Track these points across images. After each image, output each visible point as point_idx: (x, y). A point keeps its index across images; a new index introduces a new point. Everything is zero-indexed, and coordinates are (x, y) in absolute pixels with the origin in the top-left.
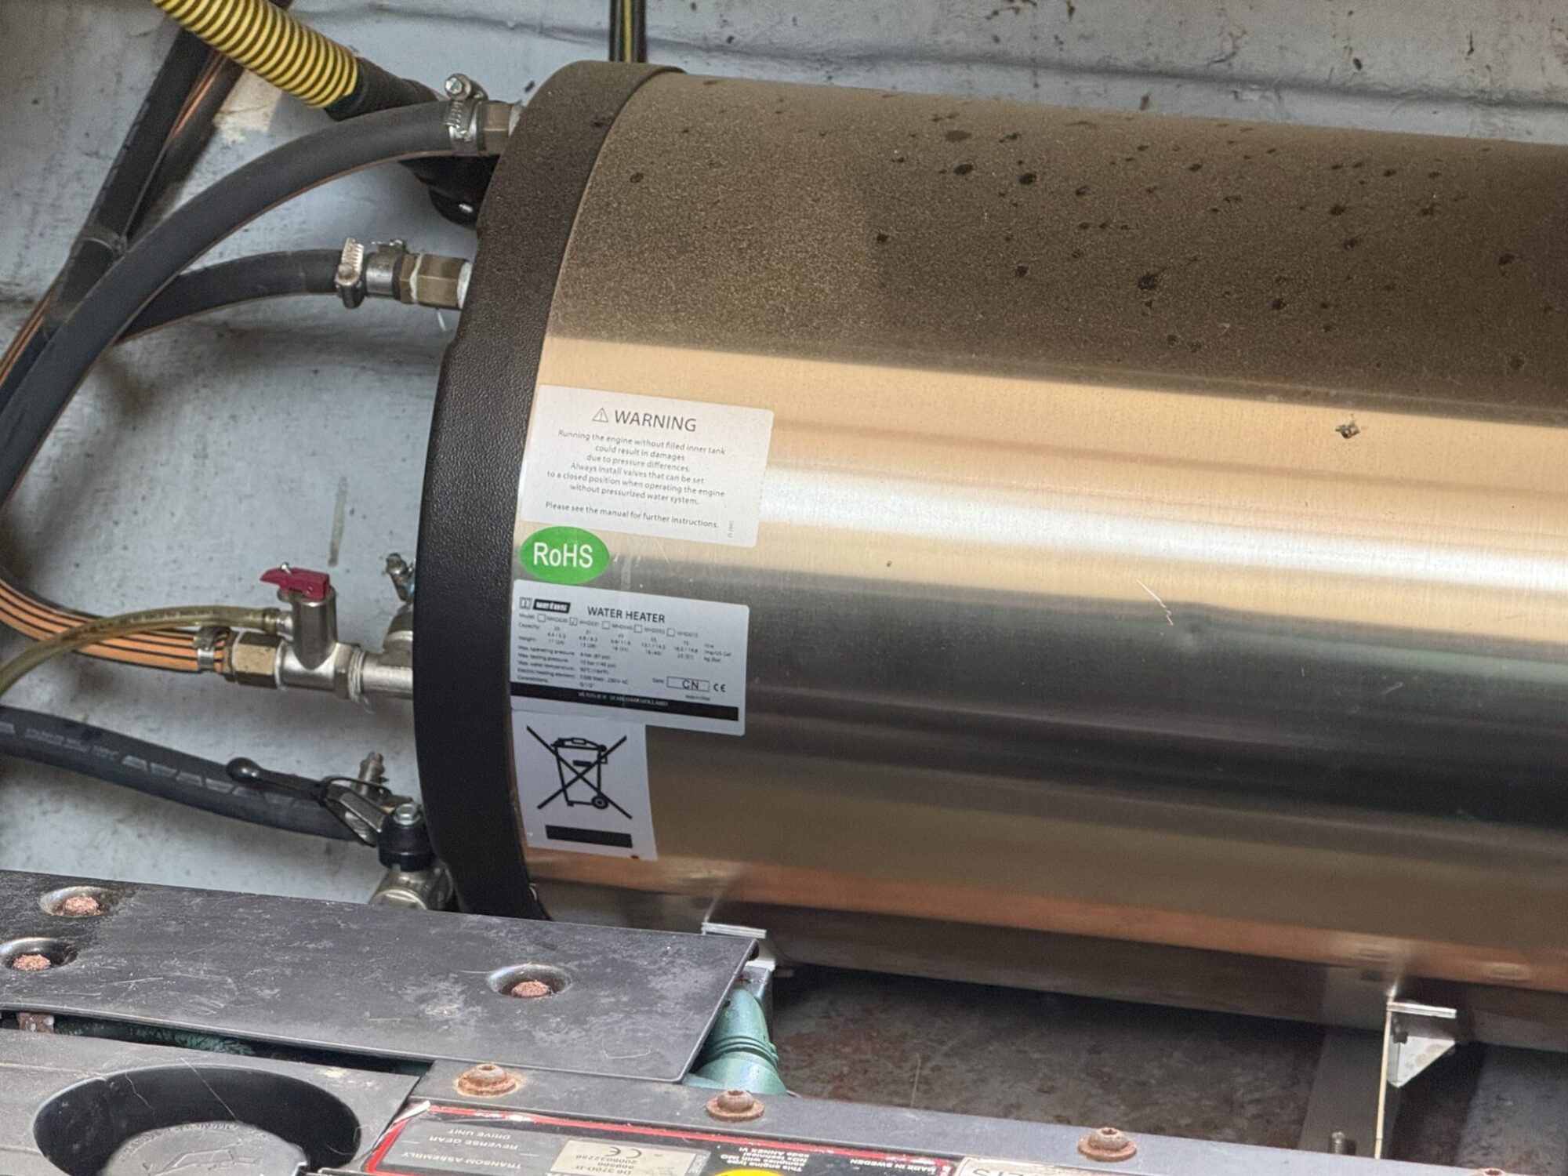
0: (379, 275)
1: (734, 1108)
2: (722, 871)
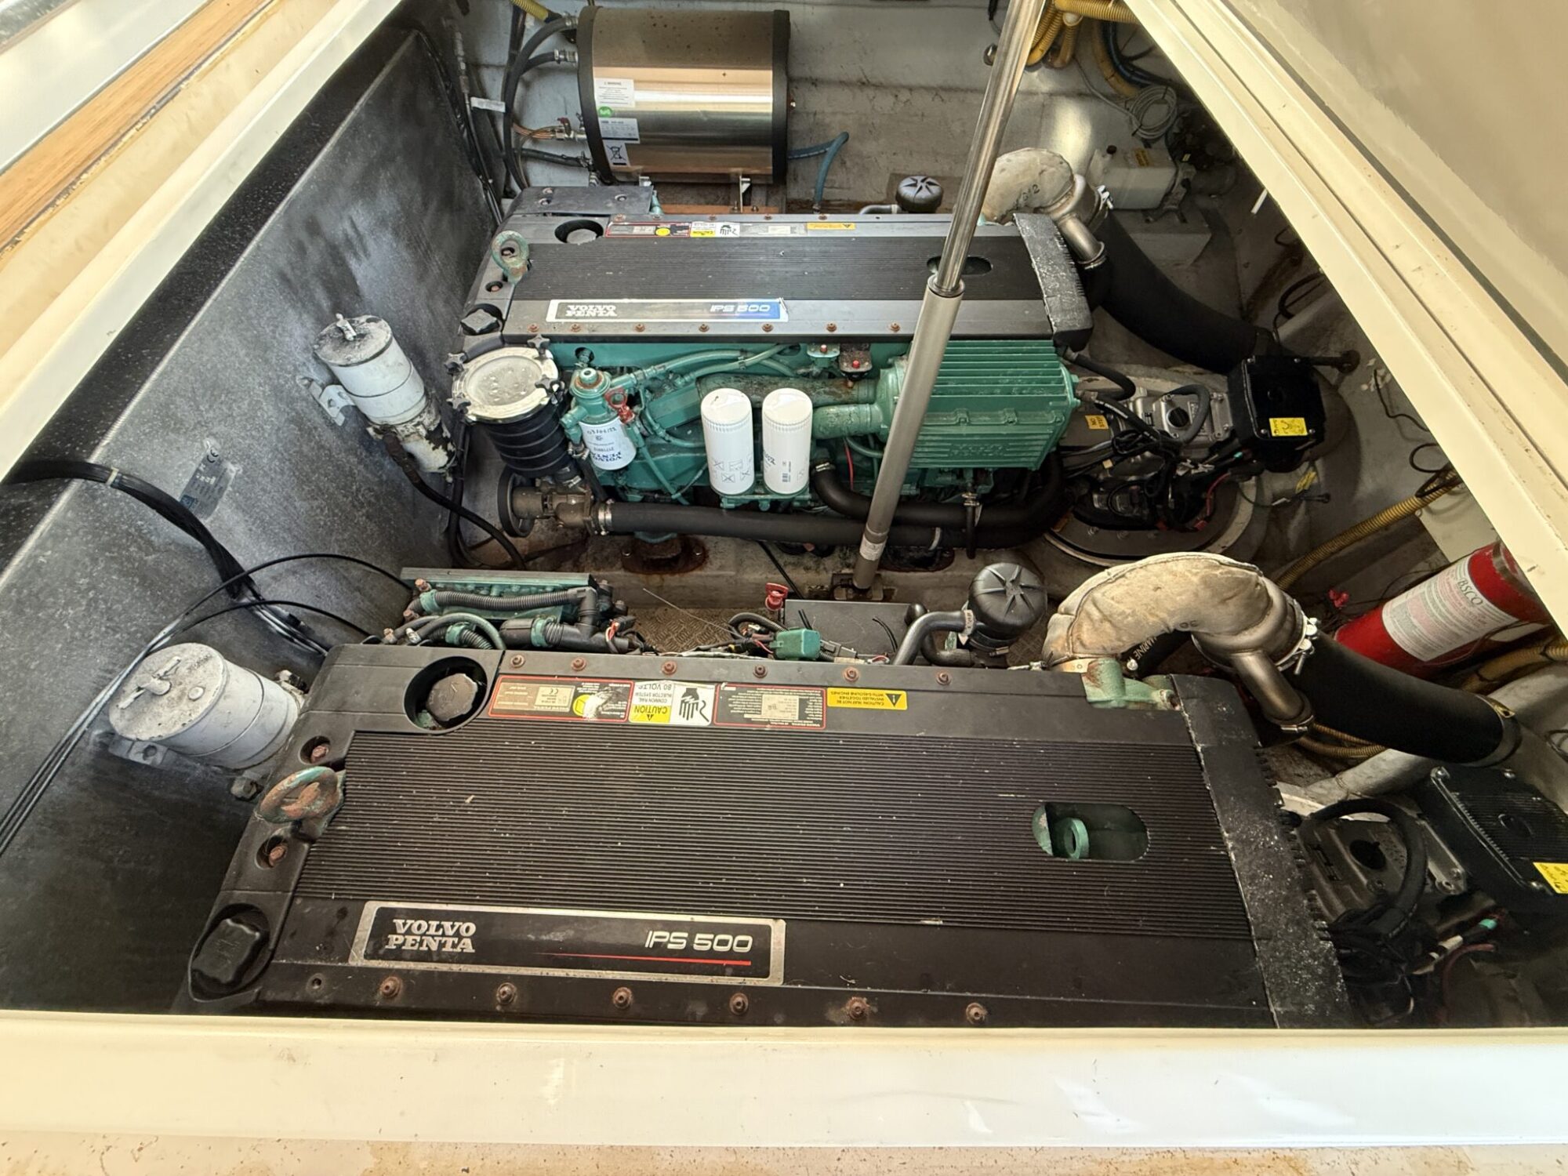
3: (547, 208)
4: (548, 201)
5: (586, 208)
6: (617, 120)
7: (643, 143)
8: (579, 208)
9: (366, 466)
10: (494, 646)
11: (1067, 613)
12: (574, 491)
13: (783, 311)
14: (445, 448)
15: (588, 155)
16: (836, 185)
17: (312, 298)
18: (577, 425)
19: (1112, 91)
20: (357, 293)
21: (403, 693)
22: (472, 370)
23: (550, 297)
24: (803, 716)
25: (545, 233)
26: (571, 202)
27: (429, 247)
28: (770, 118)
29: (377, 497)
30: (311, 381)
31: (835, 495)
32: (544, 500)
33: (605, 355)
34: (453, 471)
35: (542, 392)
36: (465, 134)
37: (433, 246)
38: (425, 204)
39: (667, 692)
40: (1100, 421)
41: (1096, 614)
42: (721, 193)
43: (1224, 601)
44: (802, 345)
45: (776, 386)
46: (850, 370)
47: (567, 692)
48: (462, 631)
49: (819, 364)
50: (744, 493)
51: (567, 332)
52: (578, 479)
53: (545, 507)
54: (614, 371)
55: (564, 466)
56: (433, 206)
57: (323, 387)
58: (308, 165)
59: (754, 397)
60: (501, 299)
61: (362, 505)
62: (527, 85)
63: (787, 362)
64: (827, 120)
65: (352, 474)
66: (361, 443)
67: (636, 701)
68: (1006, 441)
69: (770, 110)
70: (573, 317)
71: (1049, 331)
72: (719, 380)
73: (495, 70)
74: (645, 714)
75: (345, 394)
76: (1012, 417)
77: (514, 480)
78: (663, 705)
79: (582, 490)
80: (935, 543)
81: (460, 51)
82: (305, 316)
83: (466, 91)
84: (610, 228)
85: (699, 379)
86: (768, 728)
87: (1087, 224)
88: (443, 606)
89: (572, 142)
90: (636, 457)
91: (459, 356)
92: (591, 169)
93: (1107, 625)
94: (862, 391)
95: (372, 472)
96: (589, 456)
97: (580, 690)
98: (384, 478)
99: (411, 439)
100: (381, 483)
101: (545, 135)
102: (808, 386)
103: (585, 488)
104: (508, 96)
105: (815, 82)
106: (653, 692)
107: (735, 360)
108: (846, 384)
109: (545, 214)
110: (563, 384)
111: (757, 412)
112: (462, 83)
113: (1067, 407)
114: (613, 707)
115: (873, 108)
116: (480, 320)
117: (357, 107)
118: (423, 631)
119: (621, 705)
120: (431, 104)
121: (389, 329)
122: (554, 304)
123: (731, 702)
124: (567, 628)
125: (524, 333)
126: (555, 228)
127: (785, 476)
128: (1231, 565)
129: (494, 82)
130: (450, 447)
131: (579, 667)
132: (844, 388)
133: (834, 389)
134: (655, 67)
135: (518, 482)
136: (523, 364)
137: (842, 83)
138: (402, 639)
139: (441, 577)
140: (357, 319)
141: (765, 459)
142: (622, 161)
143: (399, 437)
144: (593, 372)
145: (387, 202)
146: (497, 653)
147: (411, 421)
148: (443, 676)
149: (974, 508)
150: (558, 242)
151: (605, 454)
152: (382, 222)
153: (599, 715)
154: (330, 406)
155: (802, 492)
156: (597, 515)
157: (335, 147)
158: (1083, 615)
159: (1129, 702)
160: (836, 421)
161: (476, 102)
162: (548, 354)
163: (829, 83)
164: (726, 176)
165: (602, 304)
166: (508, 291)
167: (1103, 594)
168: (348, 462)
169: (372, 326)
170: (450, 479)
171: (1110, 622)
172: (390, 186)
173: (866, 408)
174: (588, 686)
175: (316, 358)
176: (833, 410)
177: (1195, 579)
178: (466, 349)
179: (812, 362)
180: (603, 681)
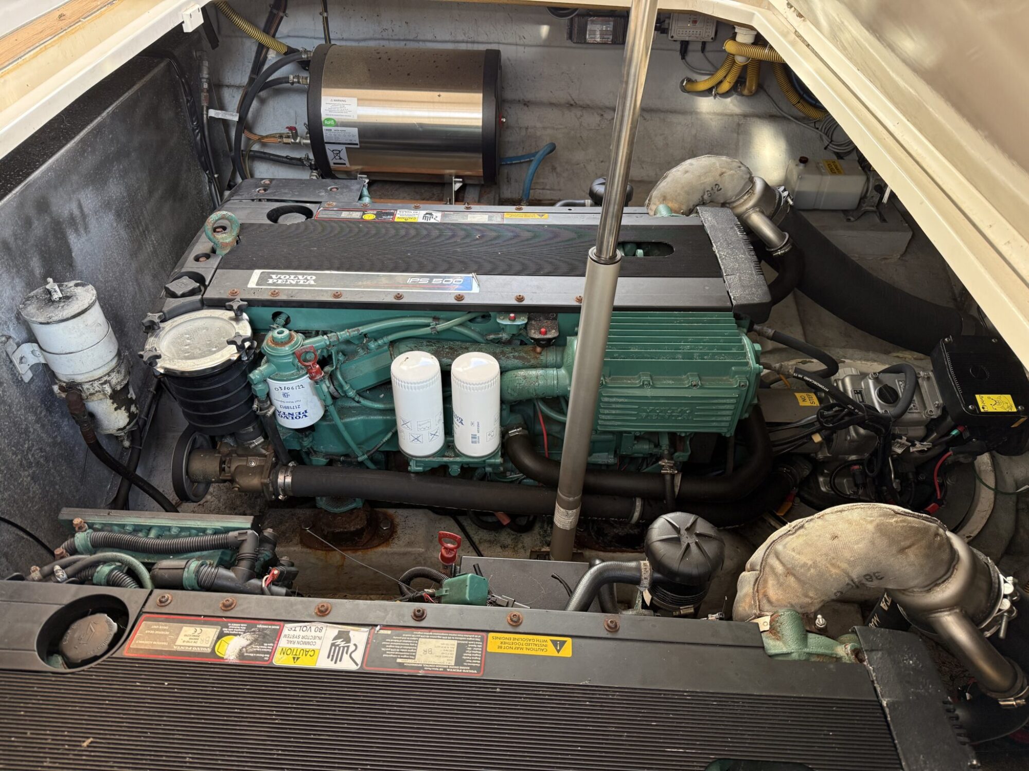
0: (295, 80)
1: (365, 205)
2: (359, 167)
3: (263, 195)
4: (265, 190)
5: (300, 195)
6: (340, 128)
7: (361, 148)
8: (293, 195)
9: (43, 426)
10: (141, 585)
11: (752, 569)
12: (255, 453)
13: (475, 284)
14: (128, 410)
15: (311, 156)
16: (548, 187)
17: (27, 266)
18: (265, 381)
19: (801, 114)
20: (70, 263)
21: (38, 630)
22: (167, 329)
23: (253, 267)
24: (459, 661)
25: (258, 215)
26: (286, 191)
27: (147, 228)
28: (480, 130)
29: (47, 459)
30: (9, 338)
31: (528, 461)
32: (222, 462)
33: (300, 318)
34: (131, 435)
35: (233, 348)
36: (198, 138)
37: (151, 227)
38: (151, 192)
39: (318, 634)
40: (810, 398)
41: (779, 568)
42: (436, 191)
43: (902, 551)
44: (492, 314)
45: (467, 350)
46: (537, 336)
47: (211, 632)
48: (112, 571)
49: (508, 329)
50: (433, 455)
51: (267, 296)
52: (260, 440)
53: (222, 470)
54: (307, 334)
55: (248, 425)
56: (157, 195)
57: (18, 345)
58: (50, 157)
59: (445, 360)
60: (206, 268)
61: (30, 465)
62: (263, 101)
63: (478, 329)
64: (538, 133)
65: (26, 430)
66: (43, 402)
67: (283, 643)
68: (693, 404)
69: (480, 123)
70: (274, 284)
71: (729, 304)
72: (411, 344)
73: (235, 90)
74: (291, 657)
75: (38, 352)
76: (695, 380)
77: (194, 441)
78: (312, 647)
79: (264, 452)
80: (636, 515)
81: (205, 74)
82: (17, 280)
83: (205, 104)
84: (319, 212)
85: (392, 343)
86: (421, 673)
87: (771, 218)
88: (97, 546)
89: (298, 146)
90: (324, 418)
91: (158, 315)
92: (312, 167)
93: (791, 579)
94: (550, 356)
95: (47, 432)
96: (274, 413)
97: (226, 630)
98: (59, 439)
99: (95, 398)
100: (55, 444)
101: (272, 140)
102: (498, 350)
103: (267, 450)
104: (243, 109)
105: (526, 104)
106: (302, 634)
107: (427, 325)
108: (534, 350)
109: (260, 200)
110: (256, 343)
111: (446, 375)
112: (203, 98)
113: (750, 372)
114: (258, 648)
115: (581, 125)
116: (185, 285)
117: (104, 114)
118: (70, 570)
119: (267, 647)
120: (171, 114)
121: (95, 292)
122: (257, 273)
123: (384, 646)
124: (223, 571)
125: (224, 296)
126: (267, 211)
127: (474, 437)
128: (906, 514)
129: (233, 99)
130: (133, 409)
131: (227, 607)
132: (532, 354)
133: (523, 354)
134: (379, 89)
135: (198, 445)
136: (218, 323)
137: (552, 104)
138: (49, 576)
139: (99, 517)
140: (66, 283)
141: (455, 420)
142: (343, 162)
143: (83, 395)
144: (286, 332)
145: (115, 189)
146: (144, 593)
147: (99, 379)
148: (84, 615)
149: (673, 476)
150: (269, 222)
151: (291, 411)
152: (107, 205)
153: (241, 655)
154: (21, 362)
155: (493, 455)
156: (277, 478)
157: (77, 144)
158: (767, 569)
159: (810, 654)
160: (523, 383)
161: (212, 113)
162: (245, 316)
163: (539, 104)
164: (441, 176)
165: (303, 274)
166: (214, 262)
167: (785, 546)
168: (26, 419)
169: (79, 290)
170: (127, 444)
171: (794, 575)
172: (121, 176)
173: (552, 372)
174: (235, 626)
175: (18, 317)
176: (522, 373)
177: (871, 527)
178: (166, 309)
179: (503, 328)
180: (251, 621)
